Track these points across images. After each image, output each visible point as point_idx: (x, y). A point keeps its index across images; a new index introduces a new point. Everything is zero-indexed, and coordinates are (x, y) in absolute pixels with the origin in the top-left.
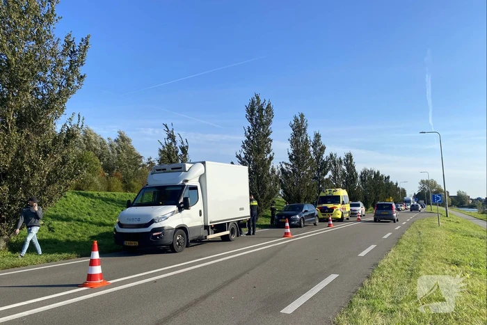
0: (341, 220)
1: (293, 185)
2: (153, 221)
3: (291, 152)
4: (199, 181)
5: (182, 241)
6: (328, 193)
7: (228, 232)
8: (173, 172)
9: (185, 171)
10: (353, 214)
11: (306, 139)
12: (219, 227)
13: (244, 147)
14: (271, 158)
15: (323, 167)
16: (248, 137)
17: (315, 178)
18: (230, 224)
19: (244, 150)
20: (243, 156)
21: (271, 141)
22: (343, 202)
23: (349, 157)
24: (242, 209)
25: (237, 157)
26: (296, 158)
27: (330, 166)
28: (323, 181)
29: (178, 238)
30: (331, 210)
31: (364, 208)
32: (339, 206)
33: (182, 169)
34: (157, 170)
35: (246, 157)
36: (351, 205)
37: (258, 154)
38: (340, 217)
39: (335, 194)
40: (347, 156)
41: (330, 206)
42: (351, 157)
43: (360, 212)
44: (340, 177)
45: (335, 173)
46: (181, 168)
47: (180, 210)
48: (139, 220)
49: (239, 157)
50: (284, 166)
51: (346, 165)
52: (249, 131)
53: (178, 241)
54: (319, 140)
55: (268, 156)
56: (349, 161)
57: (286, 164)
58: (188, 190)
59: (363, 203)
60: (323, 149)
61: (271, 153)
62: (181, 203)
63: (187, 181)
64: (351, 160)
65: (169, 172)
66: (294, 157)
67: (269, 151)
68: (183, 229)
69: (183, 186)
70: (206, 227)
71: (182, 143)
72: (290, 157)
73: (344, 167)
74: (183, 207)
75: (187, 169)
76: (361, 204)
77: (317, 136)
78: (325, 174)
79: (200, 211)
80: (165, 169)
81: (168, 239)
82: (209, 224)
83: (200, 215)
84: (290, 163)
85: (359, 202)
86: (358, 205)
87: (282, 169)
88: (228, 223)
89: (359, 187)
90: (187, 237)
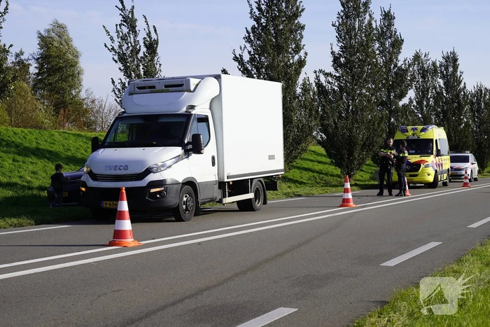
0: (433, 185)
1: (340, 117)
2: (149, 171)
3: (337, 49)
4: (210, 109)
5: (190, 204)
6: (410, 133)
7: (251, 196)
8: (168, 91)
9: (190, 91)
10: (455, 176)
11: (370, 24)
12: (239, 186)
13: (248, 39)
14: (301, 63)
15: (399, 81)
16: (257, 20)
17: (383, 104)
18: (254, 181)
19: (248, 45)
20: (246, 57)
21: (303, 28)
22: (438, 151)
23: (452, 60)
24: (272, 157)
25: (236, 59)
26: (348, 61)
27: (413, 79)
28: (397, 110)
29: (185, 199)
30: (417, 166)
31: (476, 167)
32: (431, 159)
33: (184, 87)
34: (139, 88)
35: (252, 60)
36: (453, 160)
37: (279, 54)
38: (431, 179)
39: (424, 136)
40: (447, 58)
41: (414, 159)
42: (455, 60)
43: (469, 172)
44: (432, 102)
45: (423, 94)
46: (181, 85)
47: (187, 153)
48: (126, 167)
49: (239, 59)
50: (322, 79)
51: (443, 77)
52: (259, 9)
53: (185, 203)
54: (390, 25)
55: (296, 57)
56: (451, 69)
57: (327, 75)
58: (196, 122)
59: (474, 155)
60: (398, 44)
61: (302, 53)
62: (189, 143)
63: (193, 107)
64: (455, 67)
65: (162, 91)
66: (342, 60)
67: (298, 49)
68: (190, 184)
69: (188, 116)
70: (221, 184)
71: (149, 34)
72: (336, 60)
73: (441, 82)
74: (190, 150)
75: (192, 89)
76: (472, 157)
77: (388, 17)
78: (402, 95)
79: (213, 158)
80: (154, 87)
81: (172, 200)
82: (226, 180)
83: (213, 164)
84: (334, 73)
85: (468, 154)
86: (466, 160)
87: (319, 85)
88: (252, 179)
89: (467, 125)
90: (197, 197)
